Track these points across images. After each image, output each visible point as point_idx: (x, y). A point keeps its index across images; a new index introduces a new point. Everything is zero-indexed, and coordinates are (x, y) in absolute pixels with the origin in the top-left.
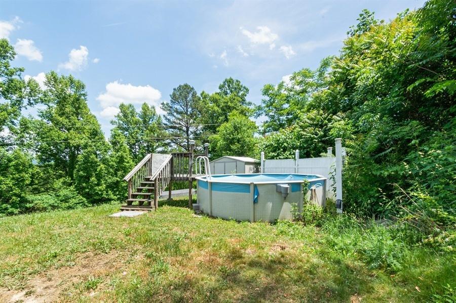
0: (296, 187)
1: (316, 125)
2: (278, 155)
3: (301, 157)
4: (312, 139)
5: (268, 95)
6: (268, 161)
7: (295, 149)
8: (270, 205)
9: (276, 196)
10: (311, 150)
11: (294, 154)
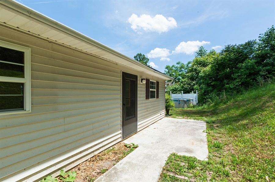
0: (188, 100)
1: (188, 84)
2: (176, 93)
3: (183, 93)
4: (187, 88)
5: (168, 69)
6: (173, 94)
7: (182, 91)
8: (182, 105)
9: (183, 103)
10: (187, 91)
11: (181, 92)
